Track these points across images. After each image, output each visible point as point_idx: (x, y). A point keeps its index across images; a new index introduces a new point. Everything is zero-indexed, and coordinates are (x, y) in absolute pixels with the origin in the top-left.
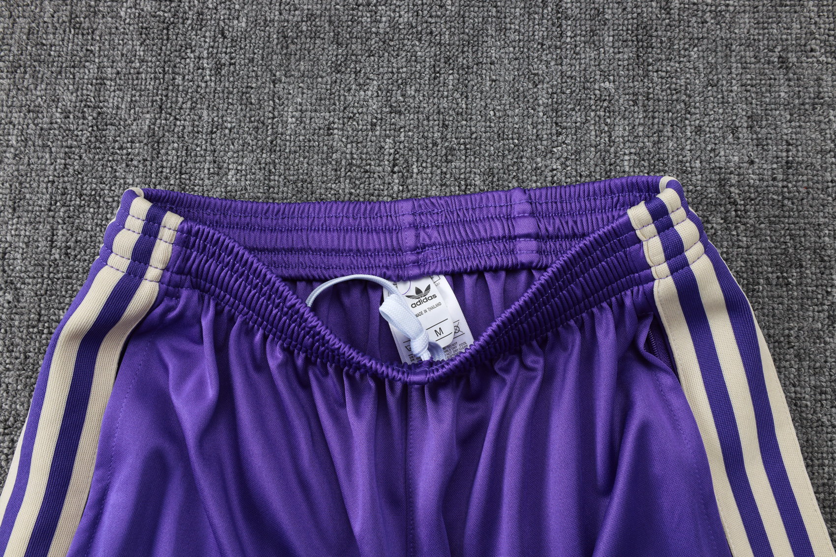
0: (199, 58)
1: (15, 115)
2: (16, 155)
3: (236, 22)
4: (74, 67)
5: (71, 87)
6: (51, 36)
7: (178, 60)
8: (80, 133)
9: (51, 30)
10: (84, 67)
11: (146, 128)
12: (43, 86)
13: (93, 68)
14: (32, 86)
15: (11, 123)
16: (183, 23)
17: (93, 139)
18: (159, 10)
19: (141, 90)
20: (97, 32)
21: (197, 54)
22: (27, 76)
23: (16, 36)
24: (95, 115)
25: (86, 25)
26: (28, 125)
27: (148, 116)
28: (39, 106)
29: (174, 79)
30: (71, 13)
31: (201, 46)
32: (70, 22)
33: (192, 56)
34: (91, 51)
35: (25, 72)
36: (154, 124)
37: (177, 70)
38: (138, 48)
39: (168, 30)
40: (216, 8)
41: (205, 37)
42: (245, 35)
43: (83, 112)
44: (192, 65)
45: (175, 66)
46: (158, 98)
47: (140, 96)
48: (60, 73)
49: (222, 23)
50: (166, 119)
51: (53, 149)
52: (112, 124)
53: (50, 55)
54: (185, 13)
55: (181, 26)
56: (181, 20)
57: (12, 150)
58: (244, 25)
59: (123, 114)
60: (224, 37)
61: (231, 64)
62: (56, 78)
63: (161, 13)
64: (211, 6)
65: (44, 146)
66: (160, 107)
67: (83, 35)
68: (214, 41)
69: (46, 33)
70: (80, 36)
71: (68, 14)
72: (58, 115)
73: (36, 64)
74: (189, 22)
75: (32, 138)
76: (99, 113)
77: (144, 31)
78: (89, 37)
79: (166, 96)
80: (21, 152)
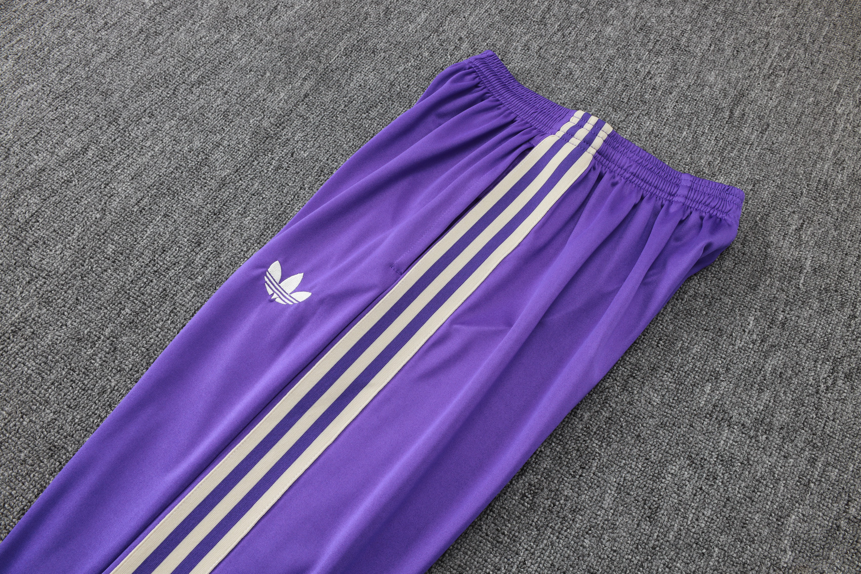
0: (273, 159)
1: (167, 138)
2: (153, 156)
3: (303, 152)
4: (210, 132)
5: (202, 140)
6: (210, 114)
7: (262, 154)
8: (190, 162)
9: (212, 111)
10: (215, 135)
11: (223, 176)
12: (189, 133)
13: (219, 137)
14: (184, 130)
15: (162, 140)
16: (277, 140)
17: (194, 168)
18: (270, 128)
19: (234, 158)
20: (233, 123)
21: (273, 156)
22: (185, 125)
23: (194, 106)
24: (204, 158)
25: (230, 117)
26: (169, 145)
27: (228, 171)
28: (181, 140)
29: (253, 161)
30: (227, 109)
31: (277, 154)
32: (224, 112)
33: (270, 156)
34: (224, 130)
35: (186, 123)
36: (228, 176)
37: (257, 158)
38: (247, 139)
39: (267, 139)
40: (297, 142)
41: (282, 151)
42: (303, 160)
43: (199, 154)
44: (267, 160)
45: (258, 156)
46: (239, 166)
47: (232, 160)
48: (202, 131)
49: (295, 149)
50: (235, 177)
51: (172, 162)
52: (208, 166)
53: (203, 121)
54: (281, 136)
55: (274, 140)
56: (276, 138)
57: (153, 152)
58: (306, 155)
59: (217, 164)
60: (292, 156)
61: (286, 169)
62: (198, 133)
63: (269, 130)
64: (296, 139)
65: (169, 158)
66: (237, 170)
67: (226, 121)
68: (286, 155)
69: (209, 112)
70: (224, 121)
71: (226, 108)
72: (186, 149)
73: (194, 122)
74: (280, 141)
75: (167, 152)
76: (206, 158)
77: (255, 133)
78: (228, 123)
79: (244, 167)
80: (156, 156)
